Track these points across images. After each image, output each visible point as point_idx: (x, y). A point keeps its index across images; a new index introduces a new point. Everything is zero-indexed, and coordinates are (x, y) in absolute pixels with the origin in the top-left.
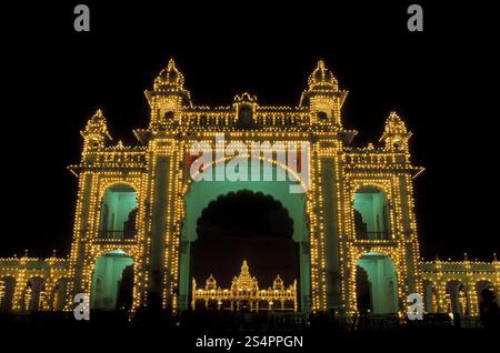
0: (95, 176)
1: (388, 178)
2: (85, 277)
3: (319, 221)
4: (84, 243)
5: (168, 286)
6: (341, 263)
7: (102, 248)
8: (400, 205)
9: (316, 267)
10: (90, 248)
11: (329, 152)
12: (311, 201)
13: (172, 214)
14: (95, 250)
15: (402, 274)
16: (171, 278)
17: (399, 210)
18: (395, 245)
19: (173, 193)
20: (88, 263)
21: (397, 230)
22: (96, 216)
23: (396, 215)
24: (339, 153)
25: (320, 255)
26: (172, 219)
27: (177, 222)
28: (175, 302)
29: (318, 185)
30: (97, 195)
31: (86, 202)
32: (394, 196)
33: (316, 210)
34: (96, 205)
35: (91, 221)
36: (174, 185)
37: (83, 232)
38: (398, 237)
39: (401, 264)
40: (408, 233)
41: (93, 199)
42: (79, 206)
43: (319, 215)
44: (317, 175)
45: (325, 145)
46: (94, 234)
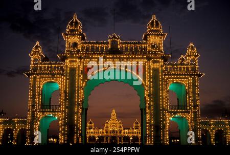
0: (38, 77)
1: (187, 78)
2: (35, 128)
3: (150, 101)
4: (34, 111)
5: (77, 133)
6: (161, 121)
7: (43, 114)
8: (192, 92)
9: (149, 123)
10: (37, 114)
11: (156, 66)
12: (147, 91)
13: (78, 97)
14: (39, 115)
15: (191, 127)
16: (78, 129)
17: (191, 95)
18: (189, 112)
19: (78, 87)
20: (37, 122)
21: (190, 105)
22: (39, 98)
23: (190, 97)
24: (162, 66)
25: (151, 117)
26: (78, 100)
27: (81, 101)
28: (80, 140)
29: (150, 82)
30: (39, 87)
31: (34, 91)
32: (189, 88)
33: (149, 95)
34: (39, 93)
35: (37, 100)
36: (78, 83)
37: (33, 106)
38: (190, 108)
39: (191, 122)
40: (195, 106)
41: (37, 89)
42: (30, 93)
43: (150, 98)
44: (150, 77)
45: (155, 62)
46: (38, 107)
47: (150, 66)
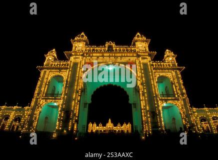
0: (48, 71)
1: (170, 72)
2: (35, 114)
3: (144, 89)
4: (38, 99)
6: (156, 107)
7: (46, 101)
8: (177, 83)
9: (144, 109)
10: (40, 101)
11: (145, 61)
12: (140, 81)
13: (77, 86)
14: (42, 102)
15: (184, 113)
16: (75, 115)
17: (177, 85)
18: (178, 100)
19: (78, 77)
20: (38, 108)
21: (178, 93)
22: (45, 87)
23: (176, 87)
24: (150, 61)
25: (146, 104)
26: (77, 88)
27: (79, 89)
28: (75, 127)
29: (142, 73)
30: (47, 79)
31: (42, 82)
32: (174, 79)
33: (142, 84)
34: (46, 83)
35: (43, 89)
36: (79, 74)
37: (38, 94)
38: (178, 96)
39: (182, 108)
40: (182, 94)
41: (45, 80)
42: (39, 83)
43: (143, 86)
44: (141, 69)
45: (143, 59)
46: (43, 95)
47: (140, 61)
